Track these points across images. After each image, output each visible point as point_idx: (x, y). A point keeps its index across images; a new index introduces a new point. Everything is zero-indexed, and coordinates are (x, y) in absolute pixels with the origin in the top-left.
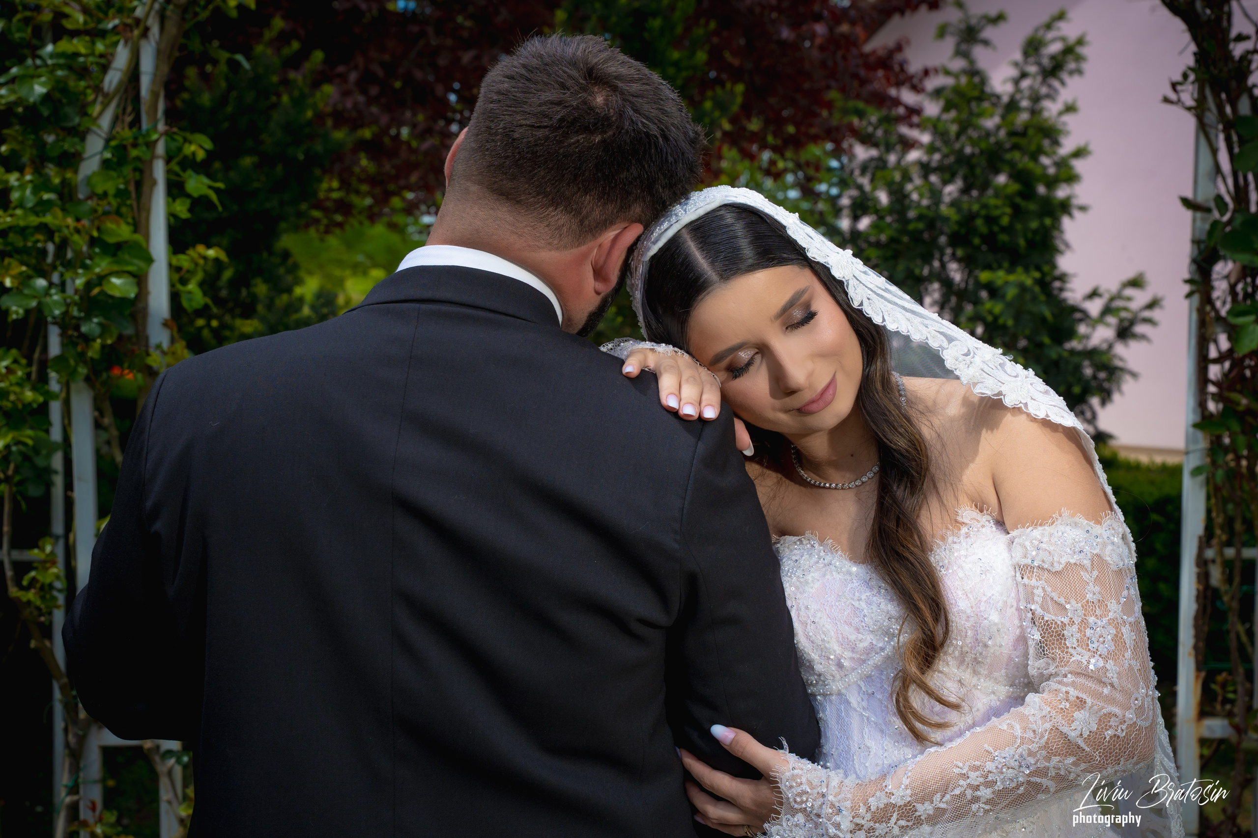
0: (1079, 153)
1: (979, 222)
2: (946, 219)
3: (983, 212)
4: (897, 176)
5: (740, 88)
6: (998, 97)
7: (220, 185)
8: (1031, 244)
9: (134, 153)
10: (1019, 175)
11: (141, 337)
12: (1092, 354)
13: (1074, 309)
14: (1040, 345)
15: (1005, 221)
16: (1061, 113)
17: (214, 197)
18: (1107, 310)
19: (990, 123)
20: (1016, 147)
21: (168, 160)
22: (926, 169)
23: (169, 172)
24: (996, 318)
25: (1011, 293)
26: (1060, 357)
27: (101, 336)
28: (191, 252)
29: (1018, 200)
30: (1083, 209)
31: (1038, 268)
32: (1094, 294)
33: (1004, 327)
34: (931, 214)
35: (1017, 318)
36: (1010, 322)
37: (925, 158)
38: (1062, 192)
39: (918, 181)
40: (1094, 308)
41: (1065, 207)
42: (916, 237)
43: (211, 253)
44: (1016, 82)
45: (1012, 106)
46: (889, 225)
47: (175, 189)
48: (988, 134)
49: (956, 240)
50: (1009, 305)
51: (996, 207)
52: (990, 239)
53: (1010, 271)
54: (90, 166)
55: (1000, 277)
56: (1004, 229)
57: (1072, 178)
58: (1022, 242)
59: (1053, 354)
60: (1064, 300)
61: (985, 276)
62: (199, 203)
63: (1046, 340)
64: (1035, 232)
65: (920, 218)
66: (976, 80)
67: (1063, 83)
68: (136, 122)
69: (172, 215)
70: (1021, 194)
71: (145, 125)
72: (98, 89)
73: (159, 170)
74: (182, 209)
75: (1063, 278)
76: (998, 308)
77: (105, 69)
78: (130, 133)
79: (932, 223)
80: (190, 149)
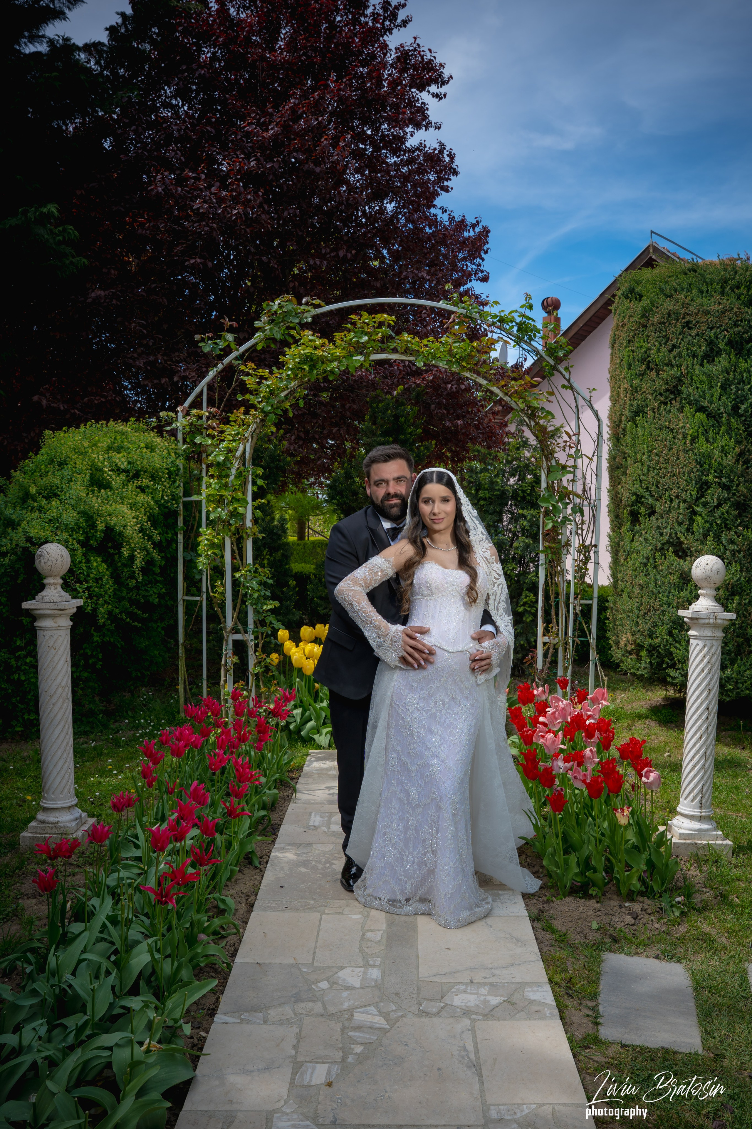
2: (507, 490)
3: (521, 488)
5: (434, 442)
7: (266, 482)
9: (244, 474)
11: (244, 524)
17: (264, 485)
19: (527, 454)
21: (252, 475)
22: (504, 472)
23: (252, 479)
24: (524, 526)
25: (529, 517)
27: (235, 524)
28: (257, 501)
29: (534, 484)
43: (263, 501)
46: (488, 492)
47: (254, 483)
49: (513, 498)
50: (529, 522)
51: (526, 486)
52: (524, 498)
53: (530, 510)
54: (232, 478)
55: (525, 512)
56: (528, 495)
58: (535, 499)
61: (521, 511)
62: (260, 488)
65: (499, 490)
66: (524, 439)
68: (244, 465)
69: (253, 491)
70: (534, 482)
71: (246, 466)
72: (234, 456)
73: (250, 478)
74: (255, 489)
76: (525, 523)
77: (236, 451)
78: (242, 468)
79: (503, 492)
80: (258, 472)
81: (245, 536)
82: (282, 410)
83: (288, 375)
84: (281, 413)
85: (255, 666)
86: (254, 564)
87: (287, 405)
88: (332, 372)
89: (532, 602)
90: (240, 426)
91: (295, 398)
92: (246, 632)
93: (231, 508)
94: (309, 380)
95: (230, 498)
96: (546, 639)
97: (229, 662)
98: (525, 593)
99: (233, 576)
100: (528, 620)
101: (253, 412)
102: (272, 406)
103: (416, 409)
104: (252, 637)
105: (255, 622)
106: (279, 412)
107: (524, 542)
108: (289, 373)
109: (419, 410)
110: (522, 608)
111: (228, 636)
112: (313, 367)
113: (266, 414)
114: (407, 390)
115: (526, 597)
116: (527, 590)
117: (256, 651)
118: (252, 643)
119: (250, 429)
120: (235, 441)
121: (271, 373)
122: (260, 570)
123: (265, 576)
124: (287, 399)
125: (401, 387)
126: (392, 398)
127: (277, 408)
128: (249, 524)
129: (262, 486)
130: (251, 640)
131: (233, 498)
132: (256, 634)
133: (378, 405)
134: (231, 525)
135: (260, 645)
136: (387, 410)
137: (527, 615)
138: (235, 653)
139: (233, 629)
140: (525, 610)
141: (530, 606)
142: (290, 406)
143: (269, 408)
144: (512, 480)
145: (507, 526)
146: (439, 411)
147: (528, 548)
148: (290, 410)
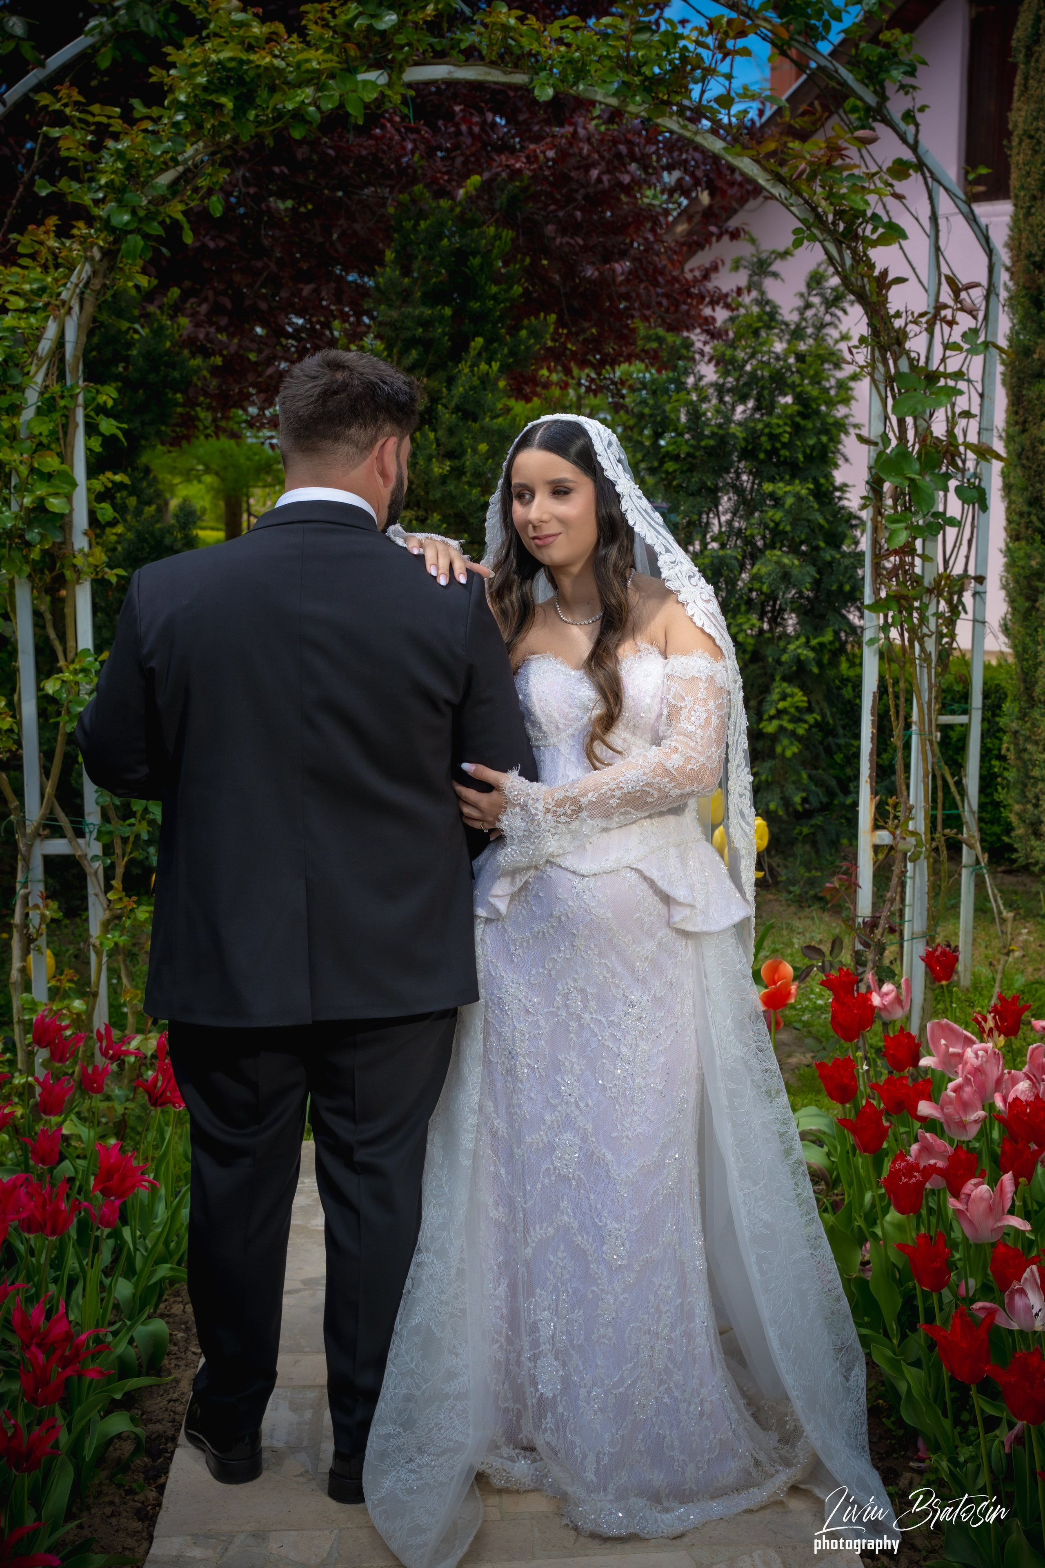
0: (856, 377)
1: (764, 439)
2: (734, 436)
3: (767, 431)
4: (694, 397)
5: (552, 317)
6: (787, 325)
7: (125, 426)
8: (809, 458)
9: (62, 403)
10: (800, 398)
11: (67, 542)
13: (852, 516)
14: (817, 548)
15: (786, 438)
16: (838, 341)
17: (120, 435)
19: (779, 347)
20: (801, 371)
21: (86, 407)
22: (721, 390)
23: (87, 416)
24: (777, 524)
25: (789, 501)
26: (833, 558)
27: (41, 543)
28: (101, 477)
29: (798, 419)
30: (858, 426)
31: (817, 480)
33: (785, 532)
34: (721, 432)
35: (793, 524)
36: (788, 528)
37: (721, 381)
38: (841, 411)
39: (714, 401)
41: (842, 425)
42: (710, 452)
43: (118, 478)
44: (802, 311)
45: (797, 334)
46: (687, 441)
47: (91, 429)
48: (777, 358)
49: (746, 454)
50: (788, 512)
51: (779, 426)
52: (773, 454)
53: (789, 483)
54: (29, 413)
55: (780, 488)
56: (784, 446)
57: (846, 401)
58: (801, 457)
59: (828, 555)
60: (843, 508)
61: (768, 487)
62: (109, 441)
63: (822, 544)
64: (813, 448)
65: (713, 434)
66: (768, 309)
67: (845, 312)
68: (61, 378)
69: (89, 449)
70: (804, 414)
71: (69, 382)
72: (34, 353)
73: (80, 415)
74: (96, 444)
75: (841, 488)
76: (779, 515)
77: (39, 339)
78: (58, 387)
79: (723, 439)
80: (102, 398)
81: (69, 573)
82: (162, 223)
83: (176, 125)
84: (161, 232)
85: (107, 926)
86: (98, 652)
87: (176, 210)
88: (298, 115)
89: (797, 708)
90: (46, 270)
91: (197, 190)
92: (80, 834)
93: (27, 498)
94: (235, 139)
95: (24, 470)
96: (884, 837)
97: (35, 917)
98: (779, 687)
99: (41, 689)
100: (789, 754)
101: (81, 228)
102: (134, 213)
103: (508, 234)
104: (96, 848)
105: (104, 809)
106: (155, 229)
107: (778, 563)
108: (180, 117)
109: (513, 240)
110: (775, 723)
111: (30, 847)
112: (245, 101)
113: (119, 234)
114: (486, 189)
115: (784, 697)
116: (784, 679)
117: (108, 888)
118: (97, 865)
119: (75, 279)
120: (34, 311)
121: (129, 118)
124: (175, 194)
125: (472, 178)
126: (452, 208)
127: (150, 217)
128: (80, 541)
129: (113, 436)
130: (95, 858)
131: (33, 471)
132: (106, 839)
133: (417, 225)
134: (29, 545)
135: (120, 871)
136: (441, 236)
137: (786, 742)
138: (51, 891)
139: (46, 827)
140: (781, 728)
141: (796, 720)
142: (184, 213)
143: (126, 218)
144: (740, 408)
145: (729, 523)
146: (566, 239)
147: (786, 577)
148: (186, 226)
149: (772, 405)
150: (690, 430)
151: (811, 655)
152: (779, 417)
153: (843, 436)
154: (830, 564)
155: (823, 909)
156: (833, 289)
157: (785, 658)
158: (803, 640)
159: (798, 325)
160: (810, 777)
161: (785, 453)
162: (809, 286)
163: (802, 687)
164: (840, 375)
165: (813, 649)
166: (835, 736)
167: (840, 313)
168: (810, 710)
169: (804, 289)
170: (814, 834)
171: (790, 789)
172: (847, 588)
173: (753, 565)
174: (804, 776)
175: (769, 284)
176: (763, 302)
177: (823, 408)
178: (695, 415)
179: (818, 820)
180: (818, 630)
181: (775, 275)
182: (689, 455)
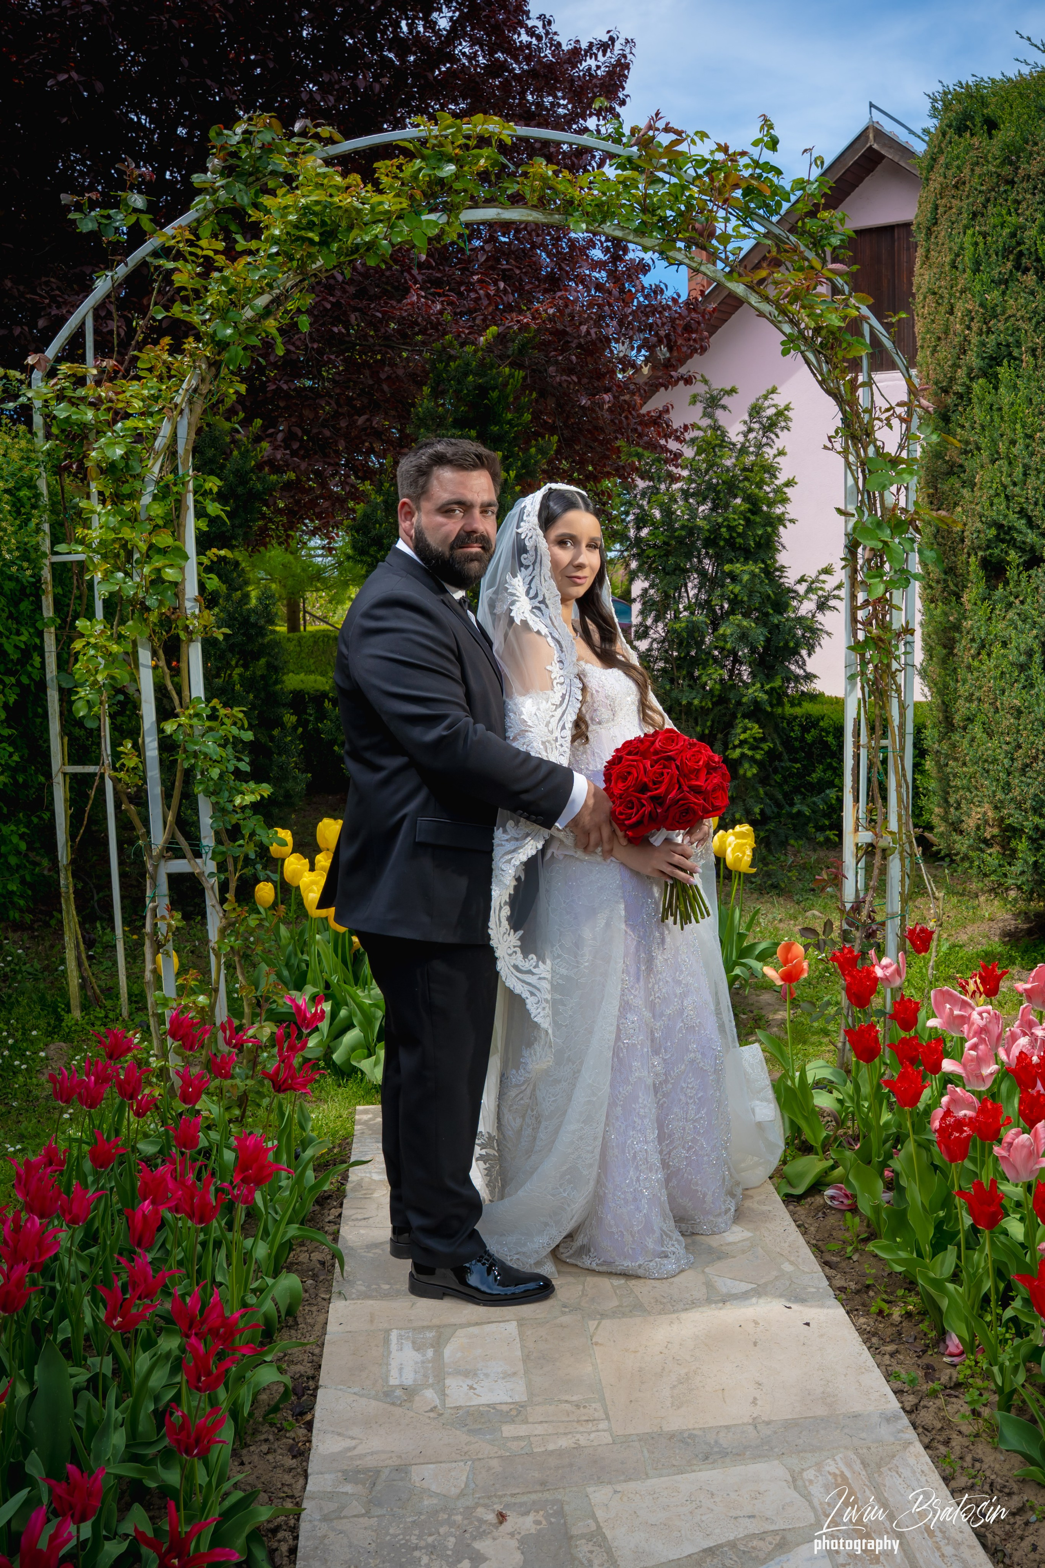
0: (789, 483)
1: (723, 530)
2: (700, 529)
3: (725, 523)
4: (666, 500)
5: (555, 438)
6: (733, 445)
7: (228, 509)
8: (758, 545)
9: (175, 489)
10: (749, 498)
11: (180, 607)
12: (800, 620)
13: (790, 590)
14: (767, 614)
15: (740, 529)
16: (775, 456)
17: (224, 516)
18: (809, 590)
19: (728, 462)
20: (746, 479)
21: (195, 493)
22: (686, 494)
23: (196, 501)
24: (736, 596)
25: (746, 577)
26: (779, 622)
27: (159, 607)
28: (209, 553)
29: (748, 515)
30: (792, 521)
31: (763, 562)
32: (802, 580)
33: (742, 602)
34: (690, 525)
35: (750, 596)
36: (746, 598)
37: (685, 487)
38: (778, 510)
39: (680, 502)
40: (801, 589)
41: (781, 520)
42: (681, 541)
43: (222, 553)
44: (745, 434)
45: (743, 451)
46: (661, 533)
47: (200, 513)
48: (728, 470)
49: (709, 542)
50: (744, 586)
51: (734, 520)
52: (730, 542)
53: (745, 563)
54: (146, 499)
55: (738, 567)
56: (739, 535)
57: (785, 500)
58: (751, 544)
59: (775, 619)
60: (782, 584)
61: (727, 568)
62: (214, 522)
63: (770, 611)
64: (761, 537)
65: (683, 527)
66: (718, 433)
67: (776, 436)
68: (175, 471)
69: (197, 529)
70: (750, 511)
71: (180, 472)
72: (151, 449)
73: (190, 499)
74: (203, 525)
75: (782, 569)
76: (735, 589)
77: (155, 437)
78: (171, 477)
79: (691, 530)
80: (208, 486)
81: (183, 635)
82: (259, 337)
83: (271, 256)
84: (257, 344)
85: (222, 932)
86: (208, 700)
87: (271, 325)
89: (754, 739)
90: (161, 379)
91: (287, 312)
92: (198, 855)
93: (146, 570)
94: (321, 268)
95: (144, 547)
96: (864, 836)
97: (162, 926)
98: (740, 723)
99: (161, 731)
101: (190, 344)
102: (235, 327)
103: (520, 374)
104: (211, 867)
105: (217, 833)
106: (254, 341)
107: (738, 626)
108: (274, 250)
109: (524, 378)
110: (738, 751)
111: (156, 867)
112: (329, 235)
113: (222, 346)
114: (501, 338)
116: (744, 716)
117: (223, 901)
118: (214, 881)
119: (185, 386)
120: (151, 415)
122: (222, 712)
123: (235, 724)
124: (269, 314)
125: (493, 329)
126: (475, 351)
127: (250, 331)
128: (191, 606)
129: (218, 517)
130: (211, 874)
131: (151, 546)
132: (220, 858)
133: (447, 365)
134: (148, 609)
135: (233, 885)
136: (466, 375)
137: (746, 765)
138: (175, 904)
139: (168, 849)
140: (743, 755)
141: (753, 748)
142: (278, 329)
143: (229, 331)
144: (701, 508)
145: (696, 596)
146: (565, 378)
147: (743, 637)
148: (279, 340)
149: (727, 506)
150: (663, 523)
151: (765, 697)
152: (734, 513)
153: (781, 528)
154: (777, 626)
155: (779, 895)
156: (769, 418)
157: (744, 700)
158: (758, 685)
159: (743, 445)
160: (766, 794)
161: (739, 540)
162: (750, 415)
163: (758, 722)
164: (777, 482)
165: (766, 692)
166: (781, 761)
167: (773, 436)
168: (763, 740)
169: (746, 418)
170: (767, 837)
171: (750, 802)
172: (792, 644)
173: (715, 630)
174: (761, 791)
175: (719, 413)
176: (716, 428)
177: (765, 508)
178: (668, 513)
179: (771, 826)
180: (769, 678)
181: (724, 407)
182: (665, 543)
